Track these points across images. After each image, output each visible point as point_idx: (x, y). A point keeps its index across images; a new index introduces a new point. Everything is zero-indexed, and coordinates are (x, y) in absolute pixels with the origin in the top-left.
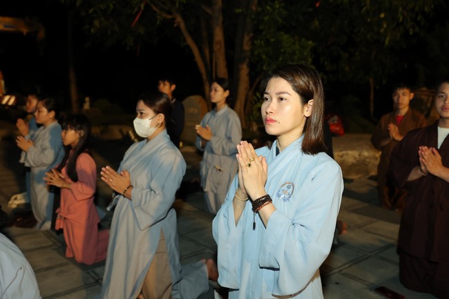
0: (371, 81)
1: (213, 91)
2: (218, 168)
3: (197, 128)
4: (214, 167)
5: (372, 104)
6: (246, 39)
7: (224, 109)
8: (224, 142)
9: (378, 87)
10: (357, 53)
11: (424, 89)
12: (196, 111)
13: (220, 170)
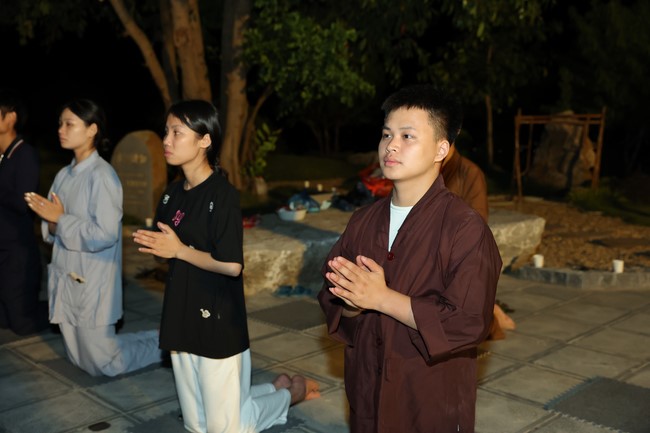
0: (488, 99)
1: (64, 125)
2: (76, 277)
3: (28, 199)
4: (69, 275)
5: (490, 141)
6: (238, 24)
7: (90, 160)
8: (84, 226)
9: (500, 111)
10: (461, 51)
11: (569, 112)
12: (143, 160)
13: (78, 280)
